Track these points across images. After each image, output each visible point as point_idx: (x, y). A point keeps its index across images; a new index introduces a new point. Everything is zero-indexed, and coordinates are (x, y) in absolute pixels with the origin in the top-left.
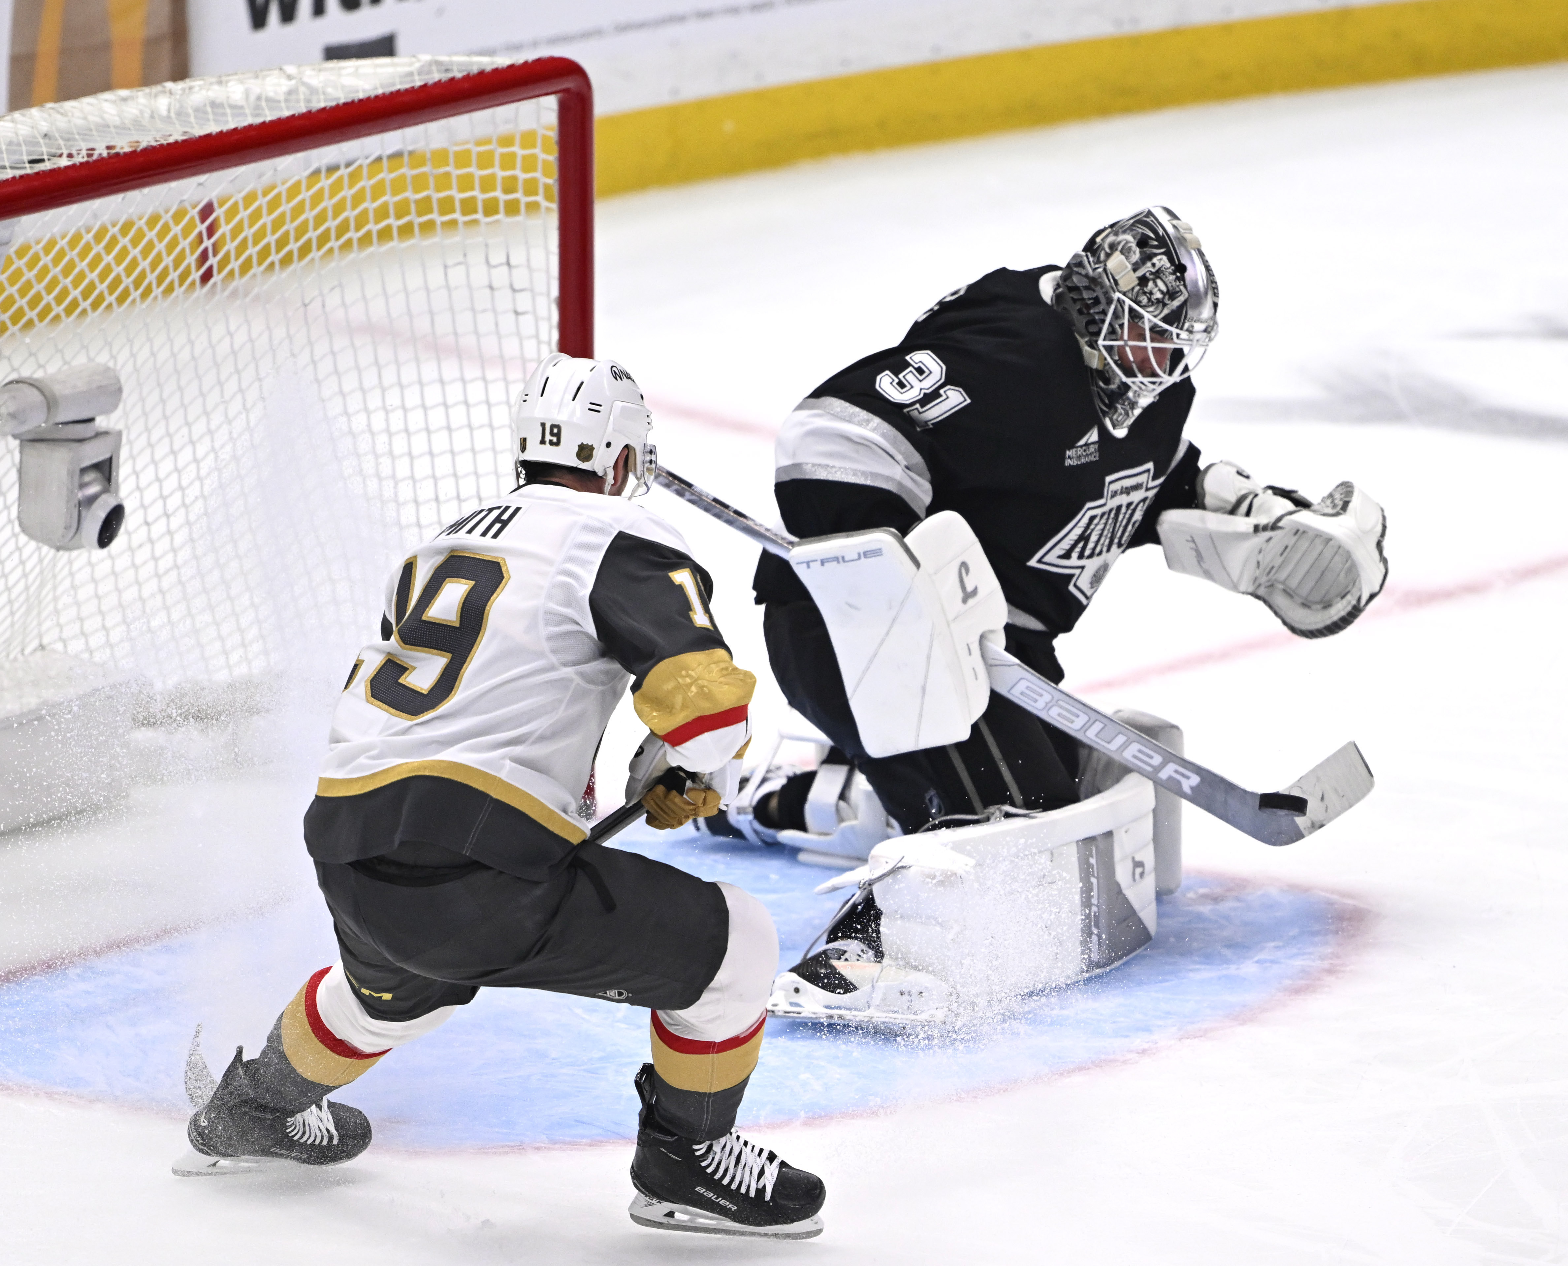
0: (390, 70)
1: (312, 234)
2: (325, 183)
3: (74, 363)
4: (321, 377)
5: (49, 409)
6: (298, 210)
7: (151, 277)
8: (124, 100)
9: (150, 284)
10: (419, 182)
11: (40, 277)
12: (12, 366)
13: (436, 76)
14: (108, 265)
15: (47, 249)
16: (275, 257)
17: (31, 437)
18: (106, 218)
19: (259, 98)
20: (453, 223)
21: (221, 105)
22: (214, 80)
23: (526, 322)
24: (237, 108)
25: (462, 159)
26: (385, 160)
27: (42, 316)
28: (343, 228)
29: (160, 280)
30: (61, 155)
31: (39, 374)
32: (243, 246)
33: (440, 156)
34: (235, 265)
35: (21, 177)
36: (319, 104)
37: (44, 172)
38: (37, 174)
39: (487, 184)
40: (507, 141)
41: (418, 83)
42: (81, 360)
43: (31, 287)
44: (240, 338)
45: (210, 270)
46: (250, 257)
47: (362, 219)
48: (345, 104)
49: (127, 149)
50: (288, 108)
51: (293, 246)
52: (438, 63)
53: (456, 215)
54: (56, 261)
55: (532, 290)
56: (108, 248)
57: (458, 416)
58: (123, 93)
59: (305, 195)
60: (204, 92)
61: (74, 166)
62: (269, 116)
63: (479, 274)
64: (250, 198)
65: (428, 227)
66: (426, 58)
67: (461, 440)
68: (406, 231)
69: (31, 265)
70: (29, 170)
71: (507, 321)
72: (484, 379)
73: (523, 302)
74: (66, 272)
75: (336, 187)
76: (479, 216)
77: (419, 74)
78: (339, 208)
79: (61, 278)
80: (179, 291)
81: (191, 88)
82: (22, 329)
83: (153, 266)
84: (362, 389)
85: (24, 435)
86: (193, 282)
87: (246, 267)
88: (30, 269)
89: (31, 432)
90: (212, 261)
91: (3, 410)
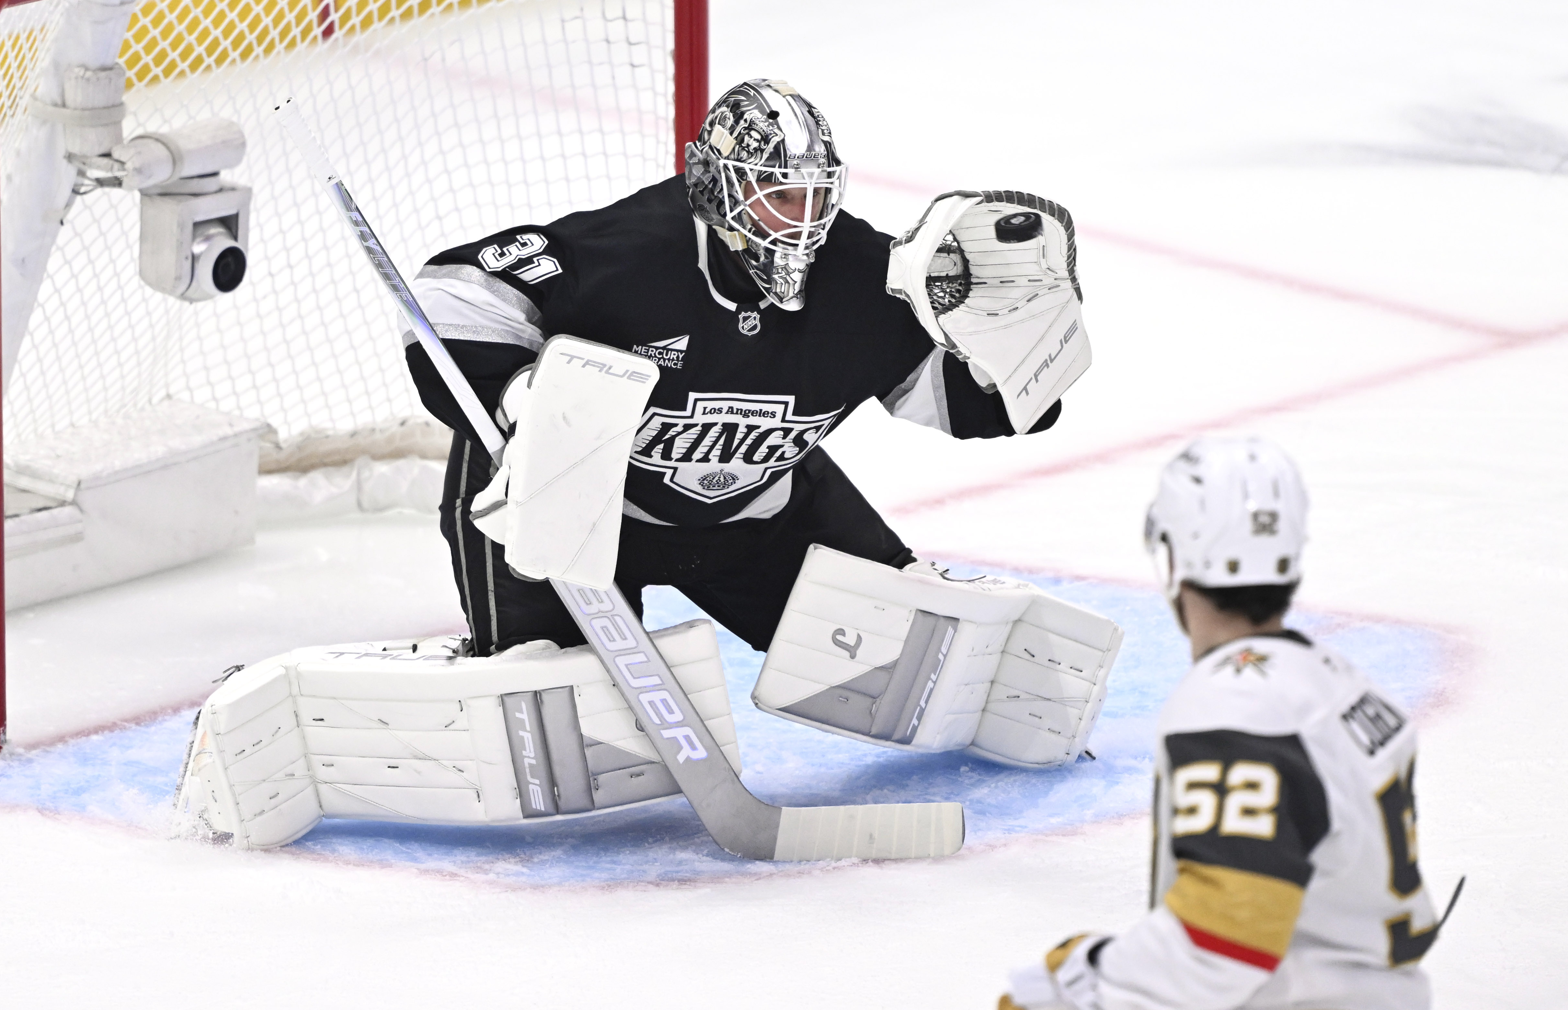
3: (199, 118)
4: (441, 130)
5: (174, 163)
7: (274, 33)
9: (273, 40)
11: (165, 35)
12: (137, 120)
14: (232, 22)
15: (172, 8)
16: (395, 12)
23: (642, 74)
27: (167, 73)
29: (283, 35)
31: (164, 130)
34: (356, 20)
42: (204, 115)
43: (157, 44)
44: (362, 91)
45: (331, 26)
46: (370, 13)
54: (180, 18)
55: (648, 43)
56: (232, 6)
57: (576, 166)
63: (596, 28)
69: (156, 22)
71: (624, 74)
72: (601, 131)
73: (639, 55)
74: (191, 29)
79: (185, 35)
80: (301, 47)
82: (147, 85)
83: (276, 22)
84: (481, 141)
85: (148, 188)
86: (315, 38)
87: (367, 23)
88: (155, 26)
89: (155, 186)
90: (334, 17)
91: (129, 166)
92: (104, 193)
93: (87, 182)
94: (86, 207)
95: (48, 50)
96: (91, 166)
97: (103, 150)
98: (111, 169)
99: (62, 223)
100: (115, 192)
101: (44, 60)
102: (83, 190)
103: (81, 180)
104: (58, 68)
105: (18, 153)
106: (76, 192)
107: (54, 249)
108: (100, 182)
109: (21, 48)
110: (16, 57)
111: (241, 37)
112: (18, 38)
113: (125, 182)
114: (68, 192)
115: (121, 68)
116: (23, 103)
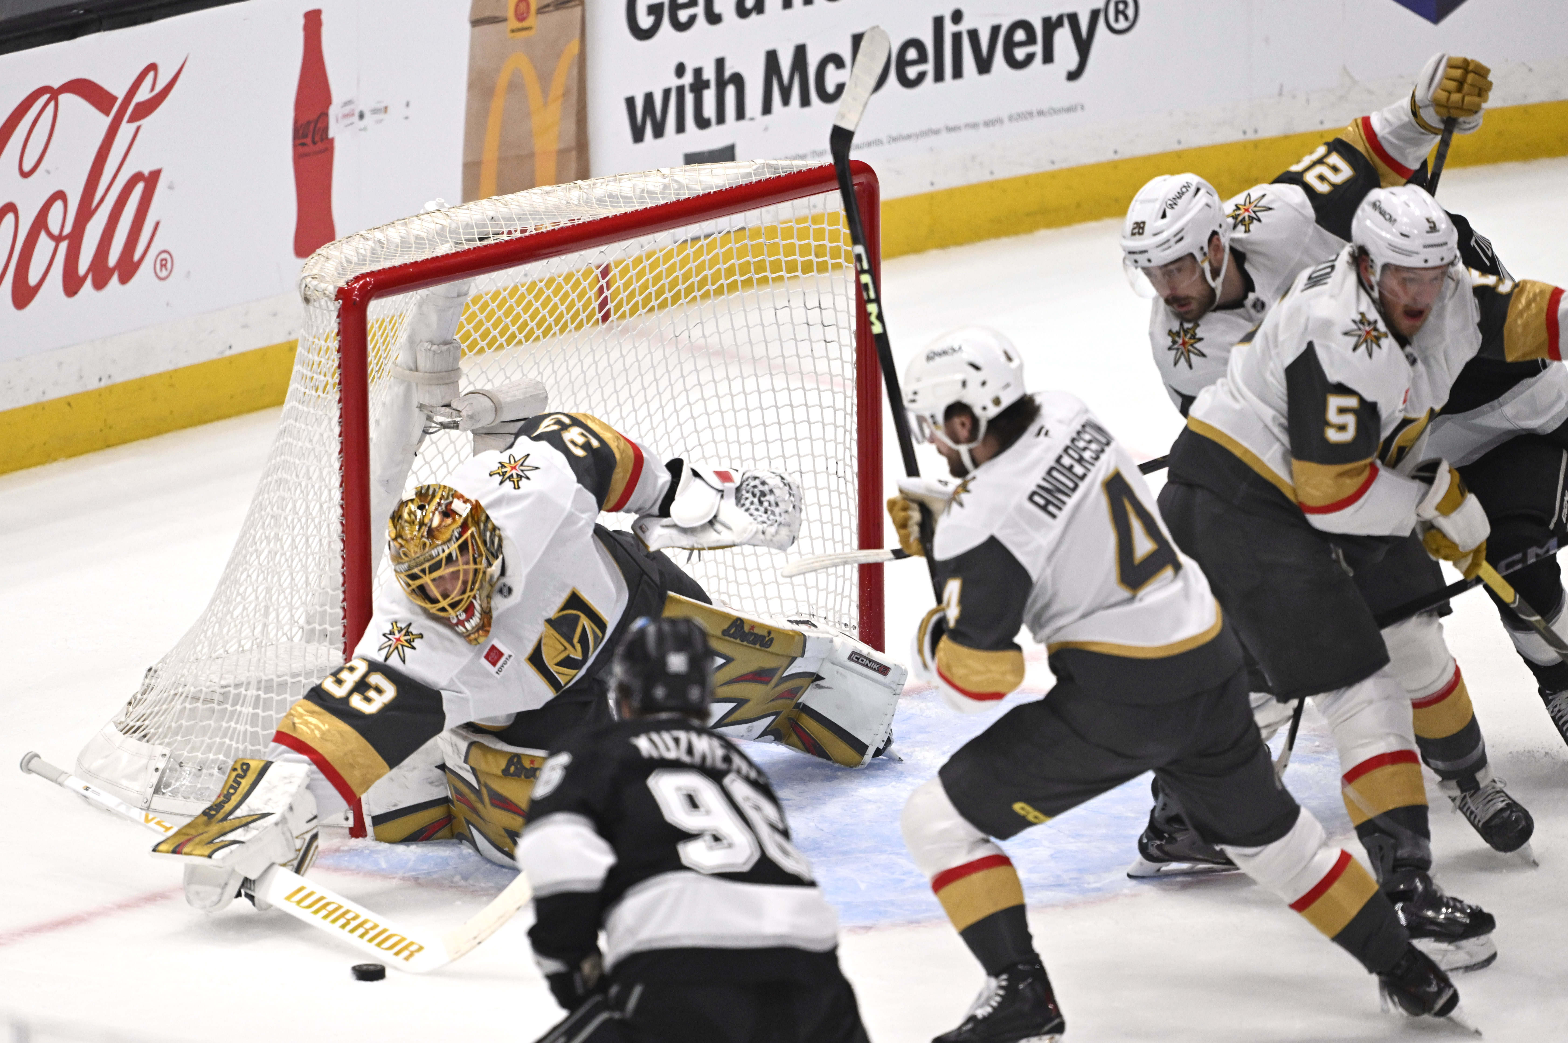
0: (736, 171)
1: (681, 287)
2: (690, 250)
3: (513, 379)
4: (688, 387)
5: (496, 411)
6: (671, 270)
7: (567, 317)
8: (547, 193)
9: (566, 322)
10: (757, 250)
11: (488, 318)
12: (469, 380)
13: (768, 175)
14: (537, 309)
15: (493, 299)
16: (654, 303)
17: (485, 431)
18: (535, 276)
19: (643, 191)
20: (781, 278)
21: (616, 197)
22: (611, 179)
23: (833, 348)
24: (627, 199)
25: (788, 233)
26: (732, 234)
27: (490, 346)
28: (703, 282)
29: (573, 319)
30: (503, 233)
31: (488, 387)
32: (632, 295)
33: (772, 231)
34: (626, 308)
35: (475, 248)
36: (685, 195)
37: (490, 245)
38: (486, 246)
39: (805, 250)
40: (816, 219)
41: (754, 179)
42: (517, 377)
43: (483, 325)
44: (630, 359)
45: (608, 311)
46: (637, 303)
47: (716, 277)
48: (704, 195)
49: (550, 228)
50: (663, 198)
51: (668, 295)
52: (769, 166)
53: (783, 273)
54: (500, 307)
55: (837, 326)
56: (537, 298)
57: (785, 414)
58: (547, 188)
59: (676, 259)
60: (604, 187)
61: (512, 240)
62: (650, 204)
63: (799, 315)
64: (639, 260)
65: (764, 281)
66: (760, 161)
67: (788, 431)
68: (748, 283)
69: (482, 309)
70: (479, 244)
71: (819, 348)
72: (803, 389)
73: (831, 334)
74: (507, 314)
75: (698, 253)
76: (799, 273)
77: (755, 175)
78: (700, 269)
79: (503, 318)
80: (586, 327)
81: (594, 184)
82: (475, 355)
83: (569, 309)
84: (717, 395)
85: (477, 429)
86: (598, 320)
87: (633, 311)
88: (482, 312)
89: (483, 428)
90: (610, 305)
91: (464, 413)
92: (446, 433)
93: (433, 425)
94: (433, 443)
95: (405, 330)
96: (436, 414)
97: (445, 402)
98: (451, 416)
99: (416, 455)
100: (454, 432)
101: (403, 337)
102: (431, 430)
103: (429, 423)
104: (412, 342)
105: (384, 404)
106: (426, 432)
107: (410, 472)
108: (443, 426)
109: (385, 329)
110: (382, 335)
111: (543, 320)
112: (383, 321)
113: (461, 424)
114: (418, 432)
115: (458, 343)
116: (387, 368)
